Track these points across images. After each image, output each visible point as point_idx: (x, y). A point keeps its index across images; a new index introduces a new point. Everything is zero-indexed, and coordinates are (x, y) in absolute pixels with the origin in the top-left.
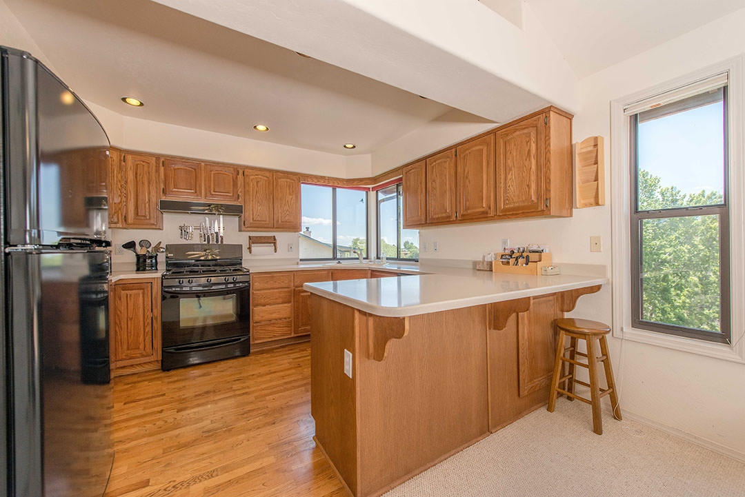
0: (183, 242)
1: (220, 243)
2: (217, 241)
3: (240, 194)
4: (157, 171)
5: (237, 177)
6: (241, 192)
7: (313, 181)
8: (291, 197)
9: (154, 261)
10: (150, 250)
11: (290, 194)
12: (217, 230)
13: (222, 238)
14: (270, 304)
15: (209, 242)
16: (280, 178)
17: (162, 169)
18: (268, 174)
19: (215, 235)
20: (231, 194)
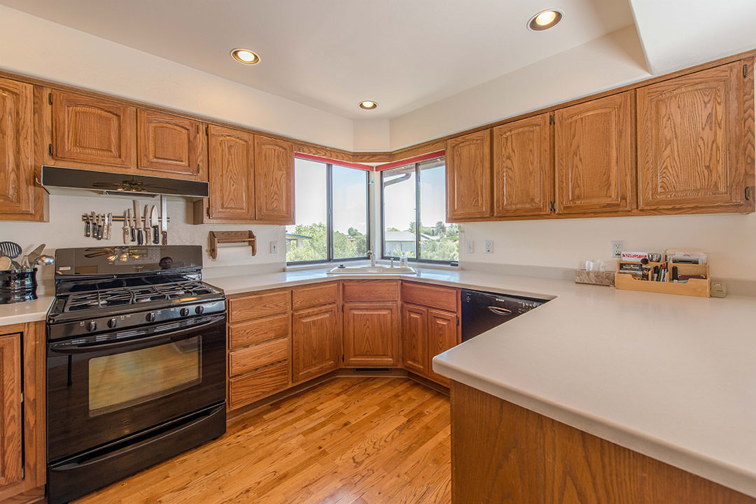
0: (92, 243)
1: (160, 244)
2: (156, 240)
3: (201, 164)
4: (37, 111)
5: (195, 137)
6: (202, 161)
7: (311, 152)
8: (280, 173)
9: (28, 282)
10: (19, 260)
11: (280, 169)
12: (155, 221)
13: (164, 234)
14: (257, 343)
15: (140, 241)
16: (264, 144)
17: (47, 109)
18: (246, 136)
19: (152, 230)
20: (185, 163)
